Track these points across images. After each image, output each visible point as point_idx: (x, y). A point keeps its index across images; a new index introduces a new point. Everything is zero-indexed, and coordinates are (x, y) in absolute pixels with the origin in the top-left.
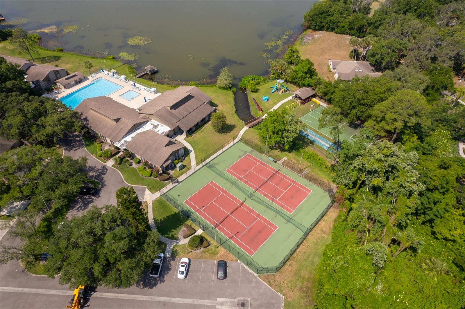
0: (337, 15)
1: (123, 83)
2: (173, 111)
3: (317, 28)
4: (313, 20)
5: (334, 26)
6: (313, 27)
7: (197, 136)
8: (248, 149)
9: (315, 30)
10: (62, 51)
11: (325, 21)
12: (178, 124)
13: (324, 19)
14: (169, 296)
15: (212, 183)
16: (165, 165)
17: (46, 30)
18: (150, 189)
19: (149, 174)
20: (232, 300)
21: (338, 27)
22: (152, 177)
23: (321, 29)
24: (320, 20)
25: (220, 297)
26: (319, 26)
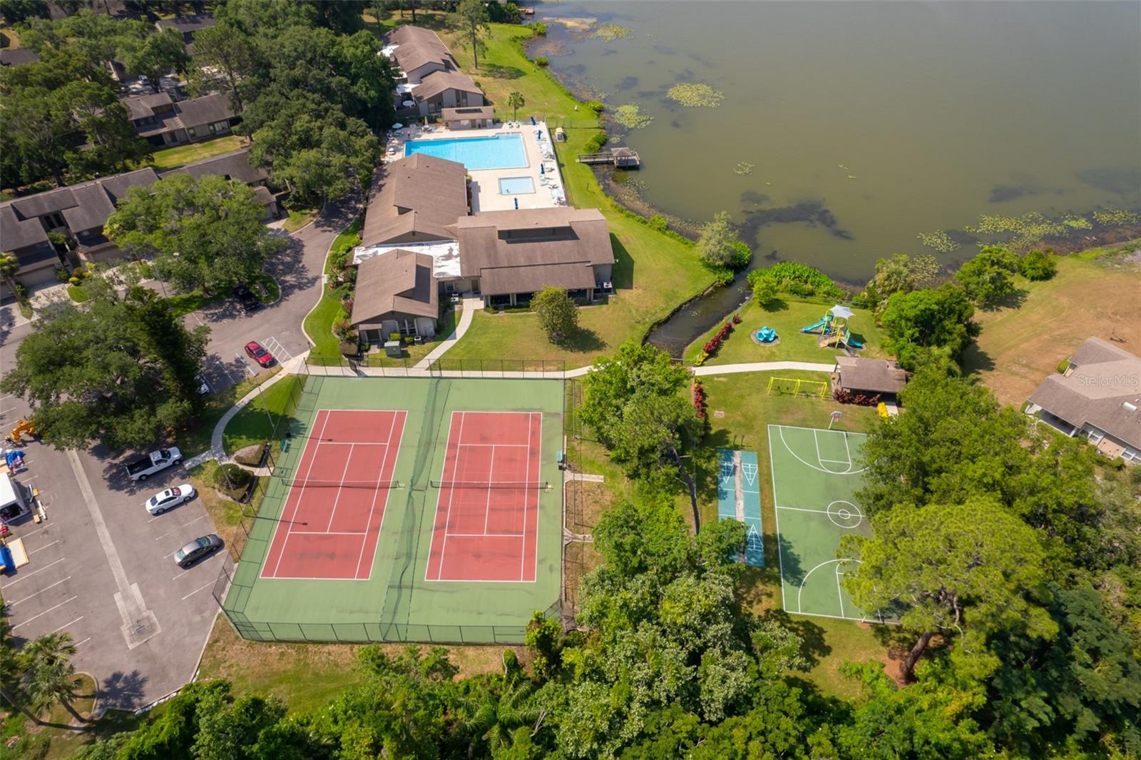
2: (502, 243)
7: (504, 318)
8: (556, 406)
12: (484, 273)
14: (106, 518)
15: (402, 415)
18: (313, 354)
20: (143, 607)
25: (140, 585)
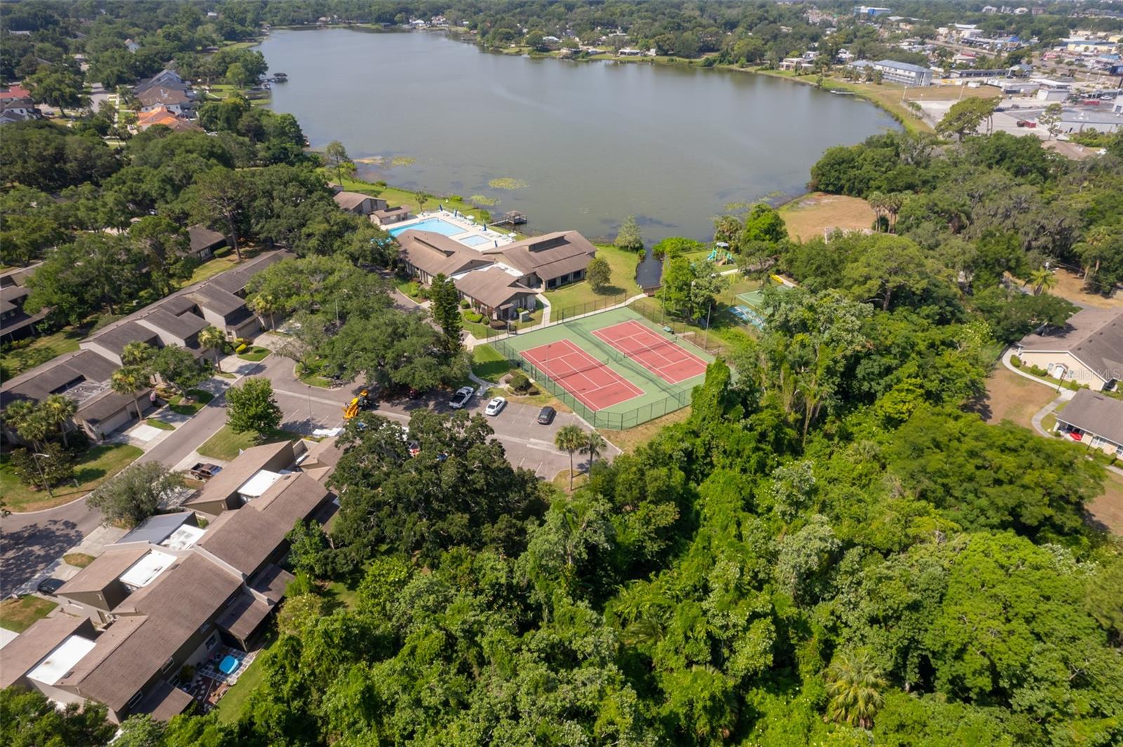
0: (867, 167)
1: (470, 228)
2: (532, 253)
3: (830, 188)
4: (823, 175)
5: (862, 185)
6: (822, 187)
7: (563, 293)
8: (637, 316)
9: (827, 192)
10: (384, 185)
11: (846, 177)
12: (536, 270)
13: (845, 173)
15: (566, 341)
16: (502, 308)
17: (366, 161)
18: (474, 335)
19: (477, 320)
21: (868, 188)
22: (482, 323)
23: (838, 191)
24: (837, 174)
25: (534, 438)
26: (835, 185)
